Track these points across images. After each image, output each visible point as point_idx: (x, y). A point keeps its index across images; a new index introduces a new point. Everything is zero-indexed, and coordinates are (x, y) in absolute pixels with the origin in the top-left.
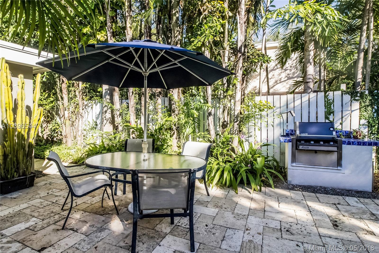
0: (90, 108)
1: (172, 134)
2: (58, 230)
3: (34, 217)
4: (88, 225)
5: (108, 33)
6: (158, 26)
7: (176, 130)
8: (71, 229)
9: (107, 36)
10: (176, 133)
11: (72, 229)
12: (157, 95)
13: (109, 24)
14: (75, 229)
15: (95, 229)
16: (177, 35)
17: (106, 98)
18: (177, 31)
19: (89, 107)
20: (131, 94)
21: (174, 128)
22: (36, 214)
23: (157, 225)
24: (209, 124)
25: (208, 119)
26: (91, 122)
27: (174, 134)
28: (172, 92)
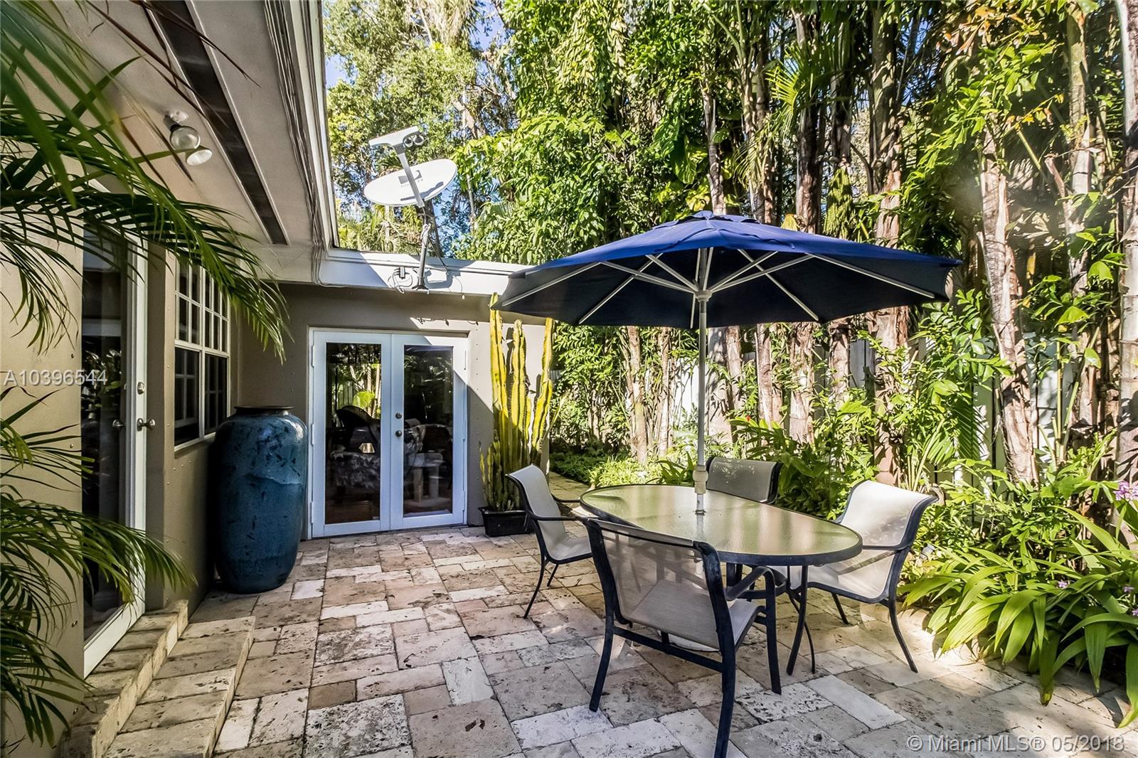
0: (687, 374)
1: (877, 453)
2: (518, 616)
3: (503, 584)
4: (565, 625)
5: (712, 187)
6: (839, 131)
7: (891, 443)
8: (535, 622)
9: (709, 195)
10: (889, 454)
11: (537, 623)
12: (834, 336)
13: (714, 164)
14: (541, 625)
15: (570, 637)
16: (888, 146)
17: (713, 349)
18: (888, 132)
19: (685, 372)
20: (762, 337)
21: (884, 436)
22: (508, 581)
23: (690, 678)
24: (1005, 429)
25: (1001, 414)
26: (689, 409)
27: (882, 454)
28: (874, 323)
